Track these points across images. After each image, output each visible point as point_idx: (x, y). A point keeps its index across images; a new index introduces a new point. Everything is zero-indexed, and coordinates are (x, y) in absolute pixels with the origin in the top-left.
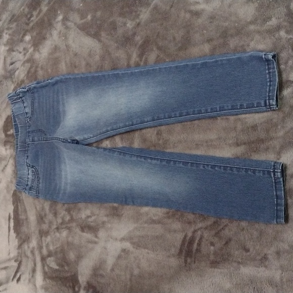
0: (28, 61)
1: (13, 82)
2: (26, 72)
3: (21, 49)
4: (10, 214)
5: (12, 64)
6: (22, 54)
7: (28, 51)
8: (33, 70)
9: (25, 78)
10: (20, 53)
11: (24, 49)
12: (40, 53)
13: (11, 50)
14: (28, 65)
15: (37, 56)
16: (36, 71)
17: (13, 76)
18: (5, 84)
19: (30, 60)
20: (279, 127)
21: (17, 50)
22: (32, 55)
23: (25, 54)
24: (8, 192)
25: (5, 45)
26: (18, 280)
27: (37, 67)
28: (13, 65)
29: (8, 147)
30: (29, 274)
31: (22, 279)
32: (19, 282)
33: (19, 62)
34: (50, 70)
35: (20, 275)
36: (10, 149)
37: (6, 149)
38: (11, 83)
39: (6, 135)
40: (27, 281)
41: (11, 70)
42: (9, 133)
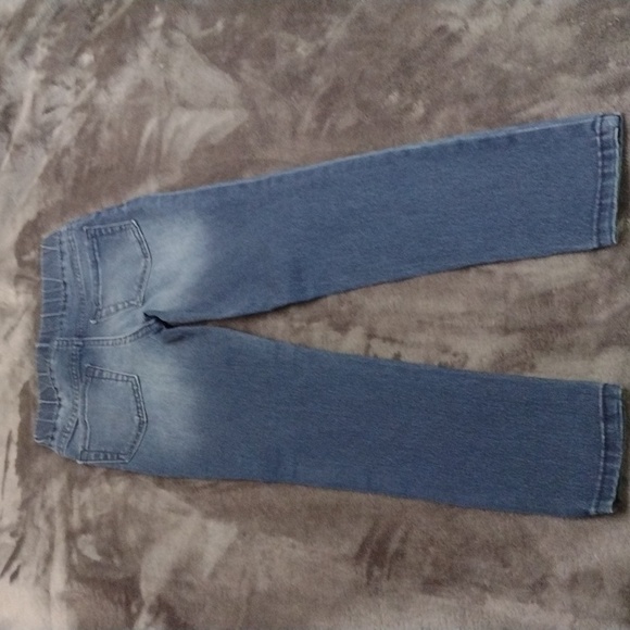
0: (83, 107)
1: (46, 149)
2: (75, 132)
3: (70, 82)
4: (10, 432)
5: (48, 111)
6: (73, 91)
7: (84, 87)
8: (90, 128)
9: (73, 144)
10: (68, 88)
11: (78, 82)
12: (109, 94)
13: (48, 82)
14: (82, 116)
15: (102, 98)
16: (97, 131)
17: (48, 138)
18: (29, 154)
19: (88, 107)
20: (600, 301)
21: (63, 83)
22: (92, 96)
23: (77, 93)
24: (12, 384)
25: (37, 69)
26: (14, 576)
27: (100, 122)
28: (50, 115)
29: (22, 288)
30: (38, 566)
31: (21, 575)
32: (15, 582)
33: (64, 108)
34: (125, 132)
35: (19, 567)
36: (26, 293)
37: (18, 293)
38: (42, 151)
39: (21, 263)
40: (32, 580)
41: (46, 124)
42: (26, 258)
